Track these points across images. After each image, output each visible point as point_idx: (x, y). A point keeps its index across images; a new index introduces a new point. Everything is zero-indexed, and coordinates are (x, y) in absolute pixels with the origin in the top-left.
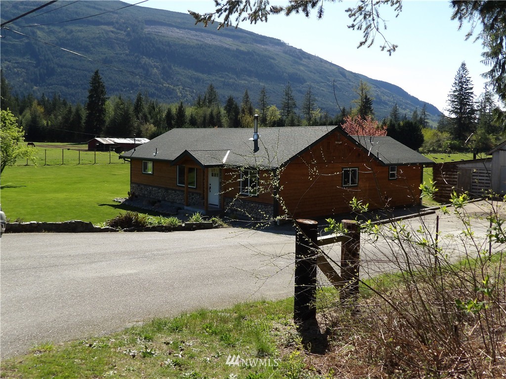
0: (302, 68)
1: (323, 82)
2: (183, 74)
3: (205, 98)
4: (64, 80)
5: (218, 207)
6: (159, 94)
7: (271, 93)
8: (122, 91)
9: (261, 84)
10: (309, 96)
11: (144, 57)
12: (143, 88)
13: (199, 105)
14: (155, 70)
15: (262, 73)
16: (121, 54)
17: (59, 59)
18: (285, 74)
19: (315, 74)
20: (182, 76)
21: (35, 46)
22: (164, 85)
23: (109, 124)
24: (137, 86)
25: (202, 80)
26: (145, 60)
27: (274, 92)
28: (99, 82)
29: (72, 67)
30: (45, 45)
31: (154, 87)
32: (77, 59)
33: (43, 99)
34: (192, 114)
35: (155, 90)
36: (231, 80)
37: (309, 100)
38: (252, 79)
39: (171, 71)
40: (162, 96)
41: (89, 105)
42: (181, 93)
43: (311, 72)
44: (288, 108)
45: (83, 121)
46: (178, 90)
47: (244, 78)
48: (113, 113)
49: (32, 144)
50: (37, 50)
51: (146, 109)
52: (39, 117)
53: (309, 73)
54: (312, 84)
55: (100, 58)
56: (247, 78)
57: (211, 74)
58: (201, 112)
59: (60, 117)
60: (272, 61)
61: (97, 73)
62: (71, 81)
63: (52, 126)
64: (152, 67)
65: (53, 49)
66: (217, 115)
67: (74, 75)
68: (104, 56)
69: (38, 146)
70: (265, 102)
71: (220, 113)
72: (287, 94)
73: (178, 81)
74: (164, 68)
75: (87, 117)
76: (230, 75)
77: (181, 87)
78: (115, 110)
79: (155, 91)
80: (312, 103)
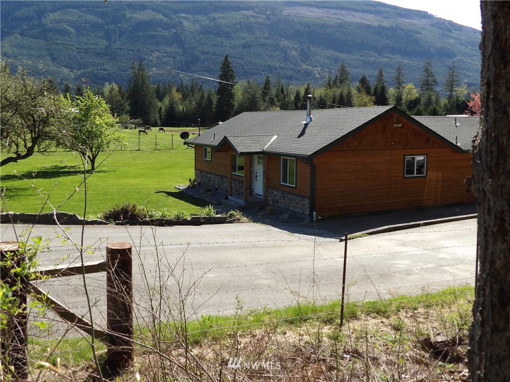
0: (451, 41)
1: (476, 56)
2: (322, 54)
3: (336, 79)
4: (207, 67)
5: (262, 197)
6: (297, 76)
7: (415, 70)
8: (261, 74)
9: (404, 61)
10: (452, 71)
11: (283, 39)
12: (281, 71)
13: (329, 85)
14: (294, 52)
15: (406, 49)
16: (261, 38)
17: (203, 47)
18: (431, 49)
19: (467, 46)
20: (321, 56)
21: (181, 35)
22: (303, 67)
23: (237, 109)
24: (276, 69)
25: (341, 60)
26: (284, 42)
27: (419, 69)
28: (229, 67)
29: (214, 54)
30: (190, 34)
31: (293, 69)
32: (219, 45)
33: (182, 85)
34: (321, 96)
35: (293, 72)
36: (372, 59)
37: (452, 76)
38: (394, 57)
39: (310, 52)
40: (300, 79)
41: (219, 89)
42: (319, 74)
43: (462, 45)
44: (428, 85)
45: (214, 106)
46: (316, 72)
47: (385, 55)
48: (241, 97)
49: (163, 129)
50: (183, 39)
51: (273, 92)
52: (176, 103)
53: (460, 46)
54: (464, 59)
55: (240, 43)
56: (390, 55)
57: (351, 53)
58: (330, 93)
59: (194, 103)
60: (418, 35)
61: (226, 57)
62: (213, 67)
63: (187, 111)
64: (290, 49)
65: (197, 37)
66: (348, 95)
67: (216, 62)
68: (244, 41)
69: (167, 131)
70: (401, 79)
71: (350, 93)
72: (427, 70)
73: (316, 62)
74: (302, 50)
75: (217, 102)
76: (371, 53)
77: (319, 69)
78: (243, 94)
79: (293, 74)
80: (455, 79)
